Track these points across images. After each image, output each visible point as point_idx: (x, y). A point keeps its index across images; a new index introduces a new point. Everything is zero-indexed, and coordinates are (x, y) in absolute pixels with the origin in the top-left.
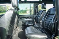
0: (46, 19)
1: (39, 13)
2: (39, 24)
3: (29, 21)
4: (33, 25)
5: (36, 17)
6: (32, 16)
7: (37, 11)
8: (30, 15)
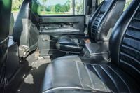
0: (129, 29)
1: (102, 10)
2: (99, 47)
3: (70, 36)
4: (78, 47)
5: (90, 23)
6: (78, 19)
7: (94, 4)
8: (74, 16)
